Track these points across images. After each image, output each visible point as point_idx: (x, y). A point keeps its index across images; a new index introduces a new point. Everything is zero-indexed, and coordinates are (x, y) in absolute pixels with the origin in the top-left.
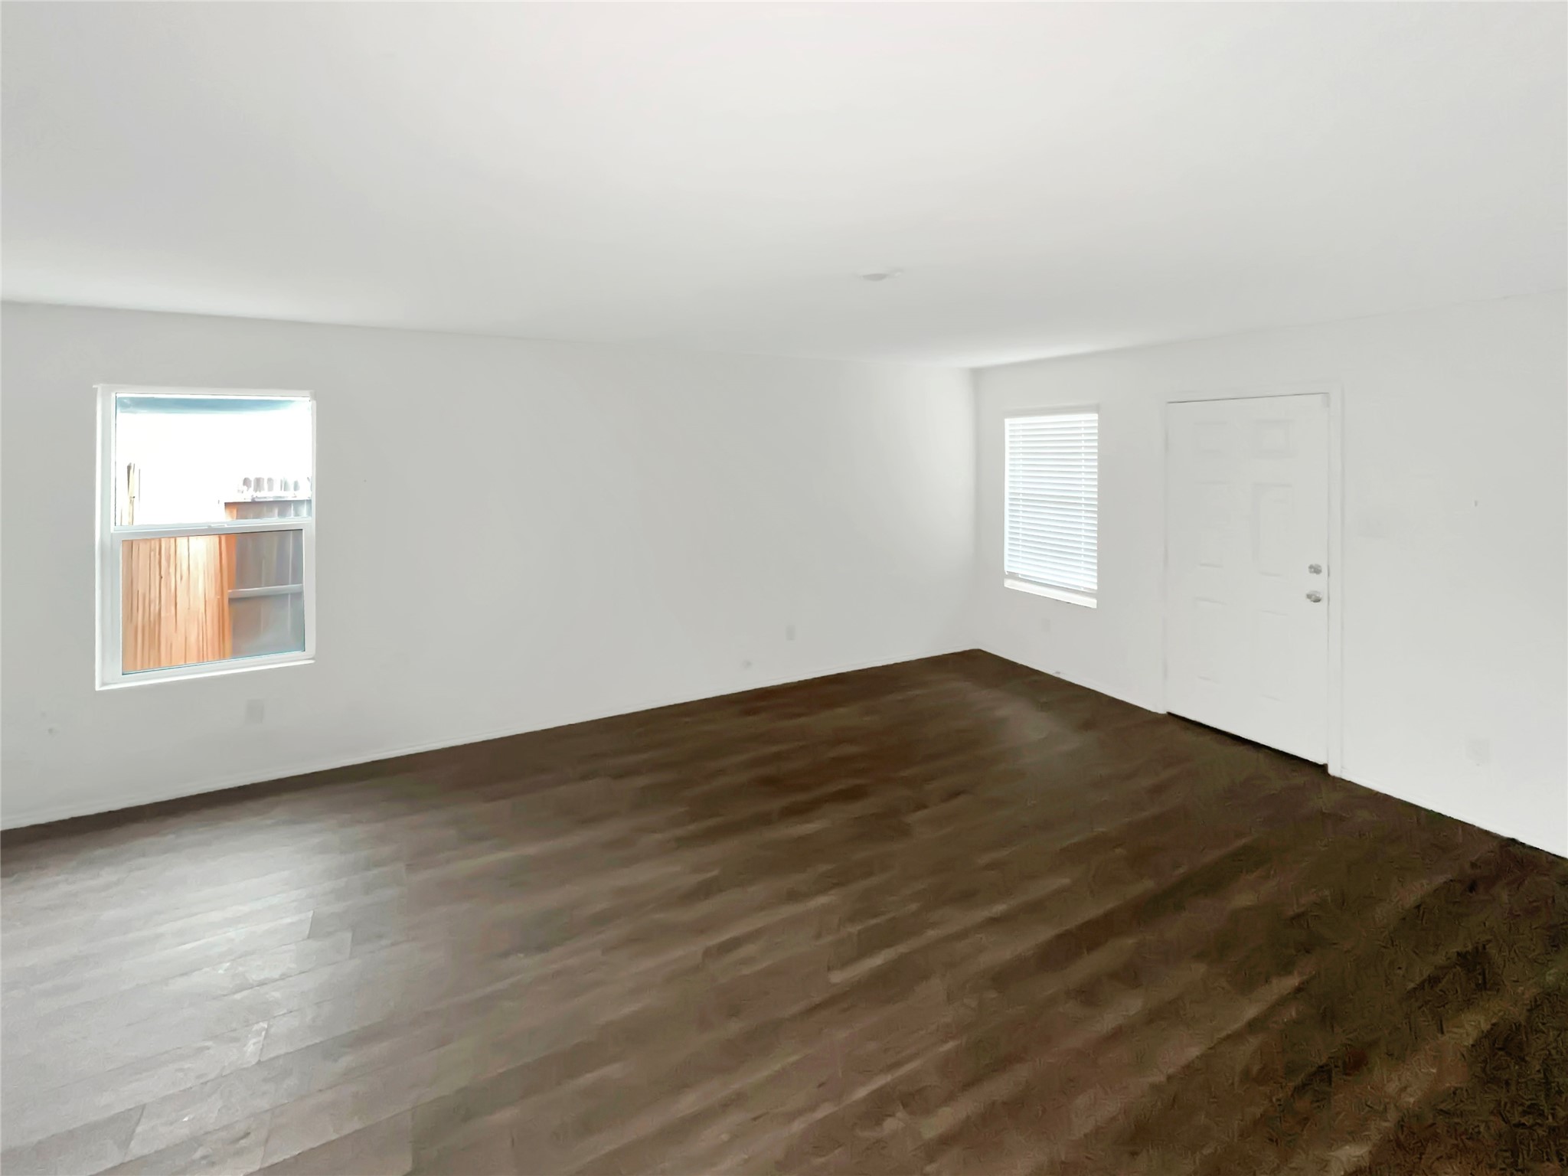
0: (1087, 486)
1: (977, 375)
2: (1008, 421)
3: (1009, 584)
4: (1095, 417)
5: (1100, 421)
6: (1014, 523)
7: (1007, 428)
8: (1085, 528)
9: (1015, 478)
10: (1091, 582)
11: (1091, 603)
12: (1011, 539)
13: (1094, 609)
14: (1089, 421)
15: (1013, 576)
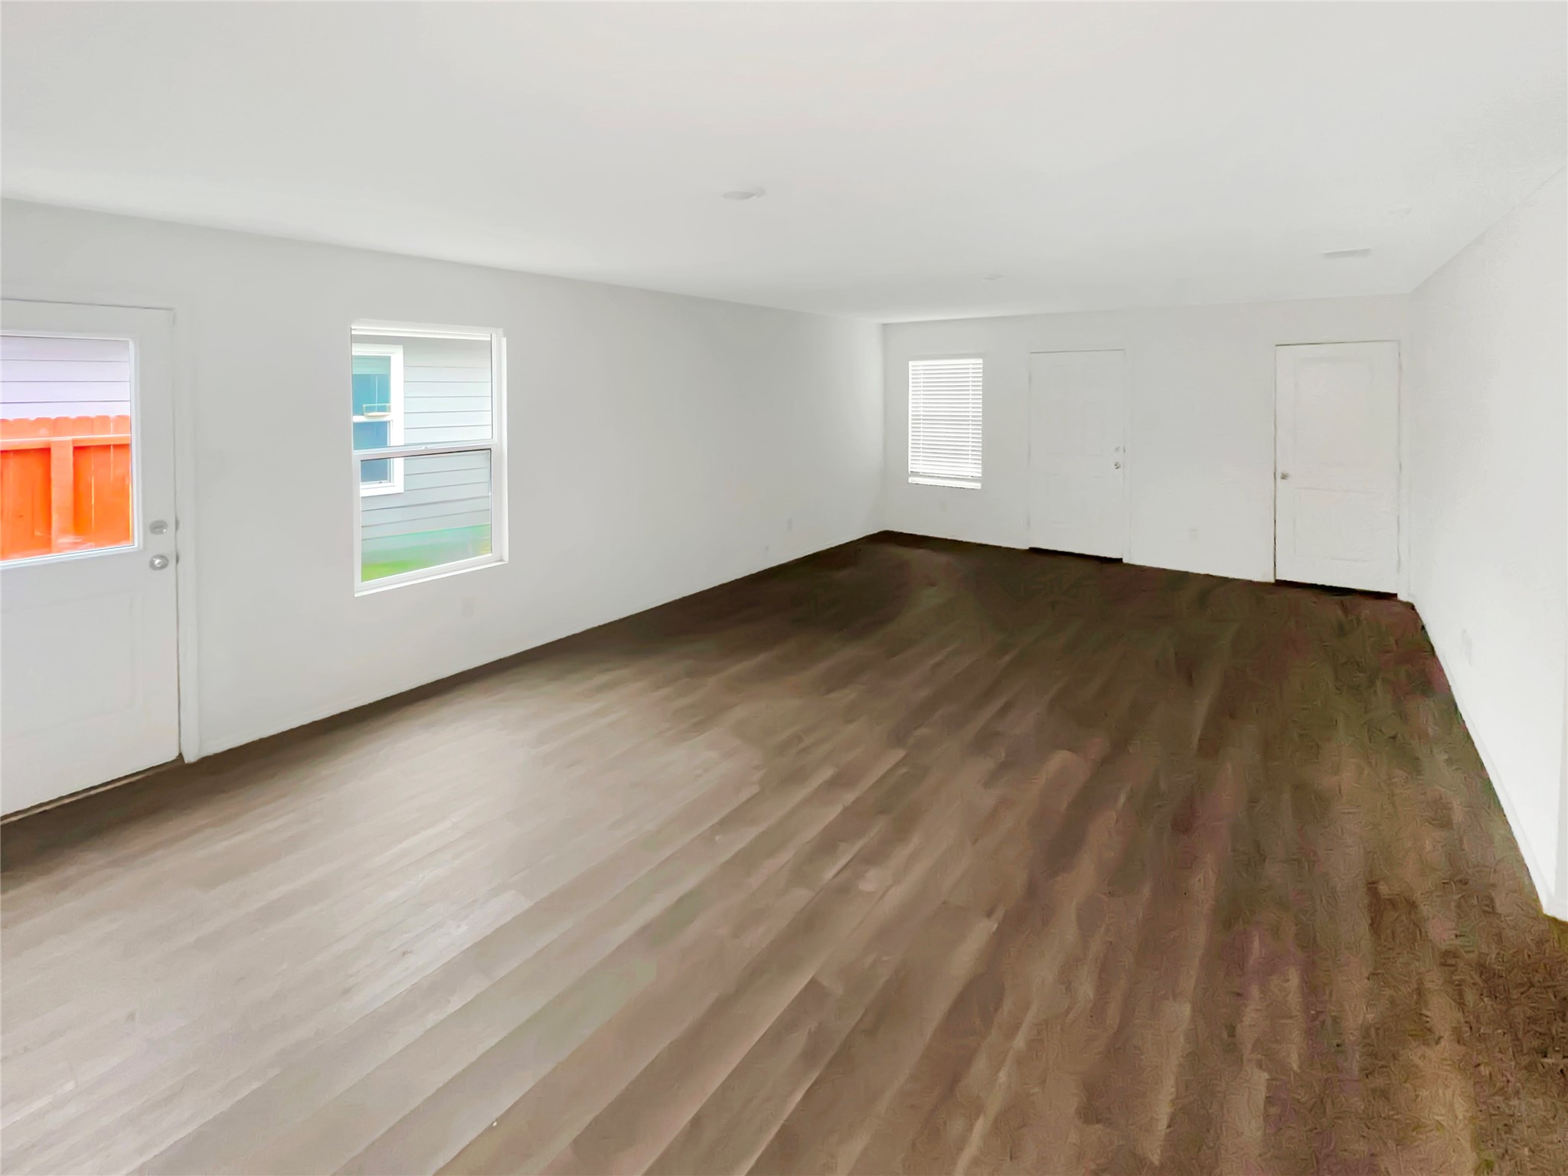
0: (973, 406)
1: (885, 327)
2: (911, 363)
3: (912, 480)
4: (980, 361)
5: (984, 364)
6: (917, 435)
7: (910, 368)
8: (972, 437)
9: (917, 403)
10: (977, 472)
11: (977, 486)
12: (913, 452)
13: (979, 490)
14: (973, 366)
15: (915, 474)
